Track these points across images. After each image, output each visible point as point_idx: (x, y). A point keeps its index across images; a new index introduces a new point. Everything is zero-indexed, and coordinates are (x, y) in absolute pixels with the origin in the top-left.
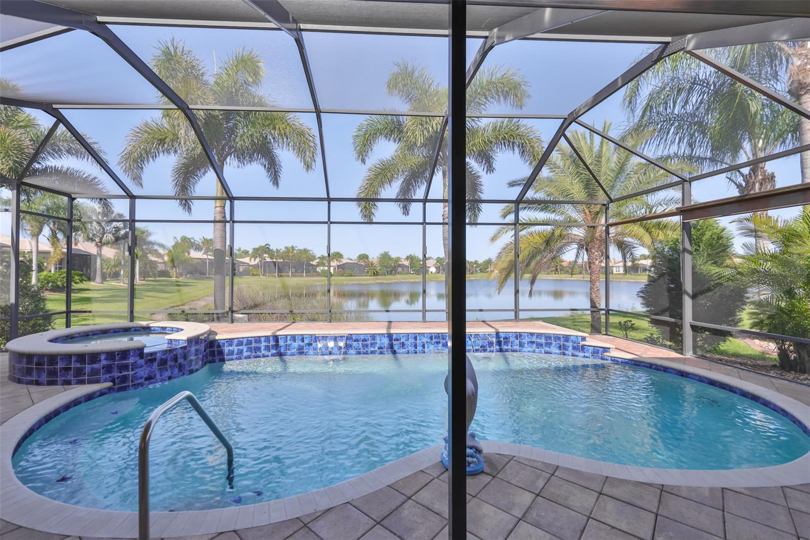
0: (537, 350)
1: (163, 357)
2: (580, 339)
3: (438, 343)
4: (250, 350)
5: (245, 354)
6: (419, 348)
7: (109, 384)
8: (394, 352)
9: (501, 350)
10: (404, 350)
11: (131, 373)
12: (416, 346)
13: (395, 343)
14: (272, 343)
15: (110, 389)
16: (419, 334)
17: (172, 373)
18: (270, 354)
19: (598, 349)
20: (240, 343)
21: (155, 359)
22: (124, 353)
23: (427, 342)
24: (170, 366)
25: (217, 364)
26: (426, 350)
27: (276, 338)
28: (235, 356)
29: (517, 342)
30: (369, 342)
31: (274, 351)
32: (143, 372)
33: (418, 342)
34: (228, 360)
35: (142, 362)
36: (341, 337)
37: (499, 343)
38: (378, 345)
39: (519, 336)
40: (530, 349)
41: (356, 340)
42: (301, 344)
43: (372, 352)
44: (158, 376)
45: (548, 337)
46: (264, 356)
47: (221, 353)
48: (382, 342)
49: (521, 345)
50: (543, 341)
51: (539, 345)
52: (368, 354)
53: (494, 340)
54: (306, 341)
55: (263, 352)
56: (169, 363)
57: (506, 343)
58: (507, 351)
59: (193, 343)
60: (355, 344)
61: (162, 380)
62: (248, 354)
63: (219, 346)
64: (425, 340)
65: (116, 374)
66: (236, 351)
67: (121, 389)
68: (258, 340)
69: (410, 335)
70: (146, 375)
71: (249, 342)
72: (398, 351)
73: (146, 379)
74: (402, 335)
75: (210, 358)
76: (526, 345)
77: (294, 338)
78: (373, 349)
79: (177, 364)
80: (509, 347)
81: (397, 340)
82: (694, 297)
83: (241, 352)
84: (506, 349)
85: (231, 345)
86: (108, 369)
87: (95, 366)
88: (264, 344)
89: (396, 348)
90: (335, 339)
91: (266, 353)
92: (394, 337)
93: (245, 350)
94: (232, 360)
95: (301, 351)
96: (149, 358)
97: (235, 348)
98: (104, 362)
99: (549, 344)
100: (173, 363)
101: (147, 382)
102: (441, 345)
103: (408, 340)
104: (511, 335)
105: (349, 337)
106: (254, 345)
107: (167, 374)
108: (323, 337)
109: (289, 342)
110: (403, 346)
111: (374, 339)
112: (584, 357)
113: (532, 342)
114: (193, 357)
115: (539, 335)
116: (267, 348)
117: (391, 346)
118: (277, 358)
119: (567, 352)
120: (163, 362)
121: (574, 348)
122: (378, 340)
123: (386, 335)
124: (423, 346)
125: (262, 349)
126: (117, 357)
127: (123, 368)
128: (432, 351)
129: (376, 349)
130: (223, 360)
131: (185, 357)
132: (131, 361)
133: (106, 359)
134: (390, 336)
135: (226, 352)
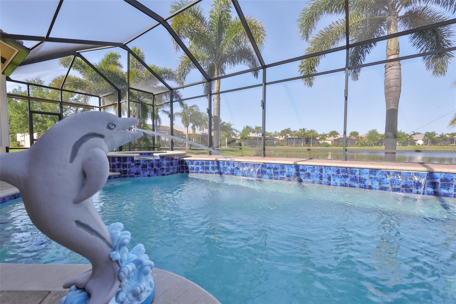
1: (145, 163)
3: (346, 177)
4: (203, 168)
5: (200, 170)
6: (325, 180)
7: (119, 173)
8: (300, 181)
10: (309, 180)
11: (128, 169)
12: (321, 177)
13: (301, 173)
14: (216, 165)
15: (120, 176)
16: (325, 166)
17: (150, 173)
18: (214, 172)
20: (198, 164)
21: (139, 164)
22: (125, 159)
23: (333, 175)
24: (149, 169)
25: (185, 174)
26: (332, 182)
27: (218, 162)
28: (194, 171)
30: (279, 171)
31: (217, 171)
32: (134, 170)
33: (324, 174)
34: (191, 173)
35: (133, 164)
36: (259, 164)
38: (286, 174)
41: (269, 168)
42: (233, 167)
43: (281, 179)
44: (142, 173)
46: (211, 173)
47: (187, 168)
48: (290, 171)
52: (278, 179)
53: (424, 180)
54: (236, 166)
55: (210, 170)
56: (148, 167)
58: (446, 195)
59: (165, 159)
60: (268, 171)
61: (144, 176)
62: (202, 170)
63: (186, 164)
64: (330, 173)
65: (122, 169)
66: (195, 168)
67: (124, 177)
68: (207, 162)
69: (315, 167)
70: (135, 172)
71: (203, 164)
72: (303, 180)
73: (136, 174)
74: (308, 167)
75: (181, 170)
77: (228, 163)
78: (282, 176)
79: (153, 168)
80: (451, 191)
81: (303, 170)
83: (198, 169)
85: (192, 164)
86: (119, 166)
87: (114, 163)
88: (211, 165)
89: (302, 177)
90: (254, 165)
91: (212, 171)
92: (301, 168)
93: (200, 168)
94: (193, 173)
95: (233, 173)
96: (137, 163)
98: (117, 162)
100: (150, 168)
101: (136, 176)
102: (349, 179)
103: (313, 171)
104: (454, 177)
105: (264, 165)
106: (205, 165)
107: (147, 173)
108: (247, 164)
109: (225, 166)
110: (308, 176)
111: (283, 168)
114: (164, 167)
116: (213, 168)
117: (298, 175)
118: (219, 175)
120: (144, 166)
122: (286, 169)
123: (293, 166)
124: (329, 179)
125: (210, 168)
126: (122, 160)
127: (125, 166)
128: (339, 184)
129: (285, 176)
130: (188, 172)
131: (159, 166)
132: (128, 163)
133: (117, 160)
134: (297, 167)
135: (190, 168)
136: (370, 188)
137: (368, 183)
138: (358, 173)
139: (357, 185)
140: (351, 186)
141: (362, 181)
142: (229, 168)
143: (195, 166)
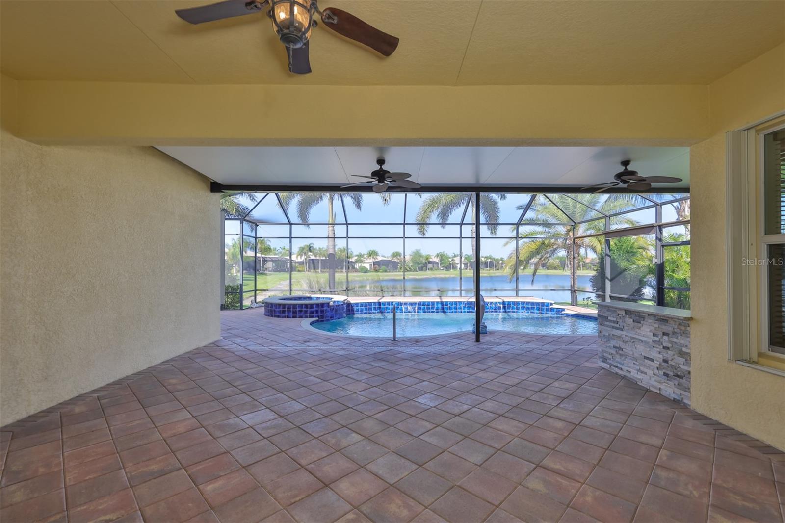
0: (526, 311)
1: (336, 308)
2: (550, 304)
4: (366, 309)
5: (364, 311)
6: (459, 310)
7: (318, 319)
8: (445, 312)
9: (506, 312)
10: (450, 311)
11: (325, 314)
12: (457, 309)
13: (445, 306)
14: (377, 306)
15: (317, 321)
16: (458, 302)
17: (339, 316)
18: (377, 311)
20: (362, 306)
21: (333, 309)
22: (323, 305)
24: (338, 313)
25: (351, 315)
26: (463, 311)
27: (380, 303)
28: (359, 312)
29: (515, 307)
30: (430, 306)
31: (379, 310)
32: (329, 314)
33: (458, 306)
34: (356, 314)
35: (329, 309)
36: (416, 303)
37: (504, 307)
38: (435, 308)
39: (516, 303)
40: (523, 311)
41: (424, 305)
42: (393, 307)
43: (433, 312)
44: (334, 317)
45: (533, 303)
46: (373, 313)
47: (353, 310)
48: (438, 306)
49: (518, 309)
50: (529, 306)
51: (528, 308)
52: (429, 312)
53: (502, 306)
54: (396, 305)
55: (373, 311)
56: (338, 311)
57: (509, 308)
58: (509, 312)
60: (423, 307)
62: (366, 311)
63: (352, 307)
64: (462, 305)
65: (320, 314)
66: (360, 310)
67: (322, 321)
68: (370, 304)
69: (453, 302)
70: (330, 316)
71: (366, 305)
73: (331, 318)
74: (448, 302)
75: (348, 313)
76: (520, 309)
77: (389, 303)
78: (432, 310)
79: (340, 312)
80: (511, 309)
82: (611, 280)
83: (362, 310)
85: (357, 306)
86: (317, 311)
87: (312, 310)
88: (373, 306)
89: (445, 309)
90: (411, 304)
91: (375, 311)
92: (444, 303)
93: (364, 309)
94: (358, 314)
96: (331, 308)
97: (359, 308)
98: (315, 309)
99: (533, 308)
103: (452, 305)
104: (511, 303)
105: (420, 303)
106: (368, 306)
108: (405, 303)
109: (386, 306)
110: (449, 308)
111: (433, 305)
112: (552, 314)
113: (524, 307)
115: (528, 303)
116: (375, 309)
117: (443, 308)
120: (336, 311)
121: (546, 310)
122: (435, 306)
123: (440, 303)
124: (461, 309)
125: (373, 309)
126: (320, 307)
127: (322, 311)
129: (435, 310)
130: (354, 314)
133: (316, 307)
134: (442, 303)
135: (355, 310)
142: (390, 307)
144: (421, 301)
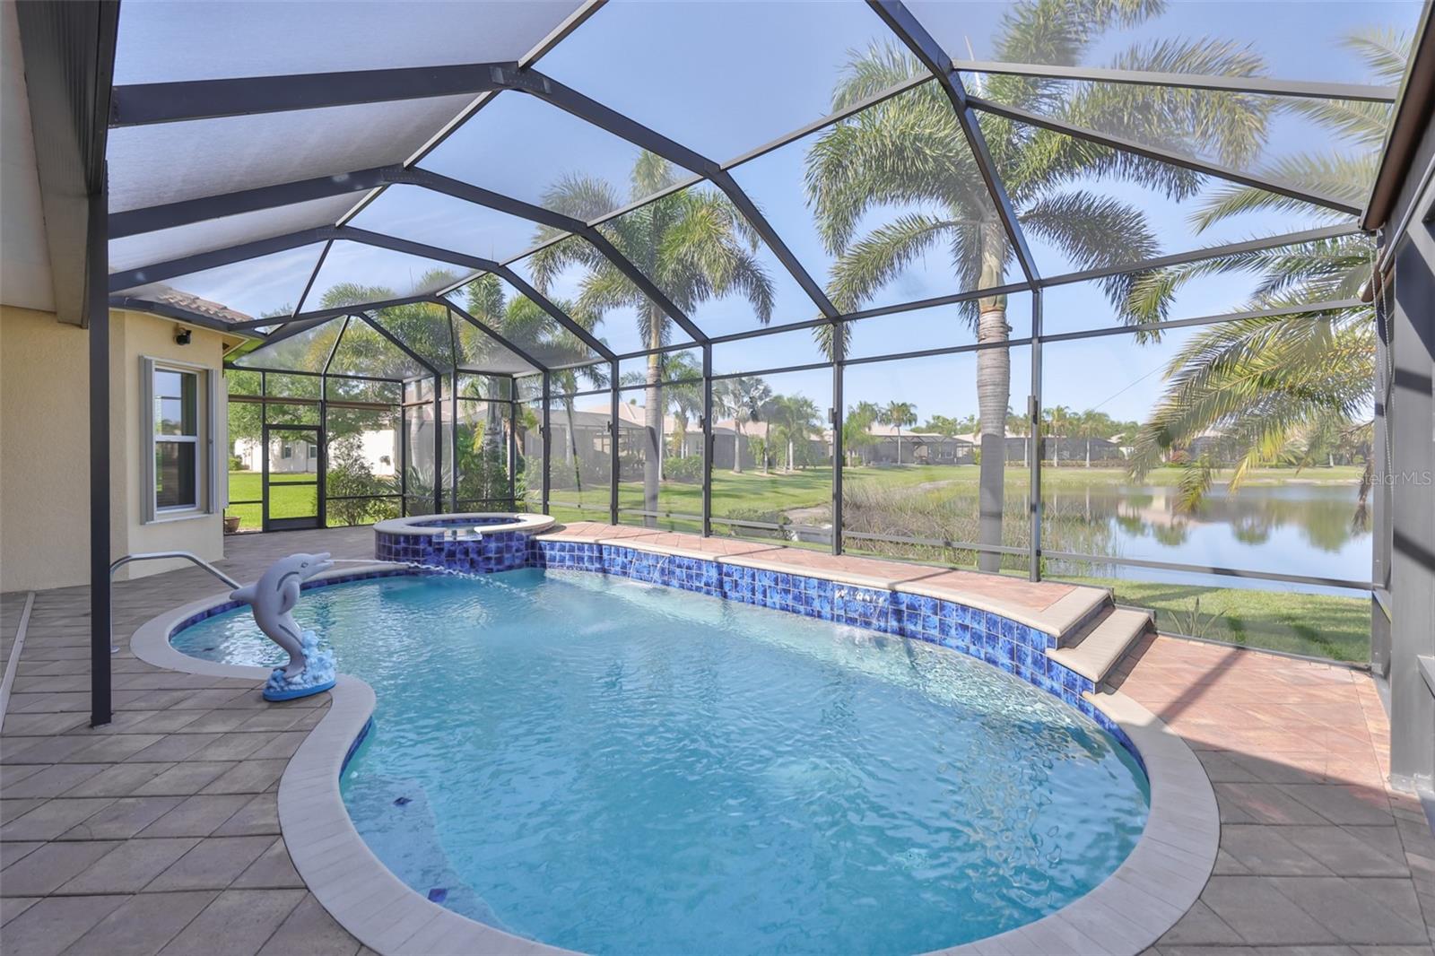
0: (973, 649)
1: (452, 548)
2: (1044, 640)
3: (787, 592)
4: (572, 558)
5: (568, 563)
6: (759, 596)
8: (725, 596)
9: (901, 632)
10: (737, 595)
12: (753, 591)
13: (725, 579)
14: (596, 554)
16: (759, 570)
18: (593, 567)
19: (1075, 675)
20: (562, 549)
21: (442, 549)
22: (416, 538)
23: (770, 587)
24: (460, 560)
25: (539, 569)
26: (768, 601)
27: (600, 547)
28: (557, 564)
29: (935, 619)
30: (694, 572)
31: (598, 566)
33: (757, 584)
34: (550, 567)
35: (430, 549)
36: (665, 558)
37: (897, 613)
38: (704, 580)
39: (939, 606)
40: (960, 643)
41: (680, 566)
42: (625, 560)
43: (698, 589)
45: (992, 621)
46: (587, 570)
47: (542, 557)
48: (710, 574)
49: (943, 629)
50: (982, 628)
51: (976, 638)
52: (692, 590)
53: (888, 605)
54: (629, 557)
55: (586, 564)
56: (458, 556)
57: (914, 617)
58: (913, 636)
59: (493, 538)
60: (678, 571)
62: (571, 563)
63: (541, 549)
64: (767, 582)
65: (412, 558)
66: (558, 558)
68: (580, 547)
69: (746, 570)
71: (572, 549)
72: (729, 593)
74: (734, 568)
75: (531, 561)
76: (953, 632)
77: (617, 550)
78: (698, 584)
79: (469, 558)
80: (919, 628)
81: (728, 575)
83: (562, 560)
84: (912, 632)
85: (552, 549)
88: (587, 554)
89: (727, 588)
90: (657, 558)
91: (590, 567)
92: (724, 570)
93: (567, 558)
94: (554, 567)
95: (624, 571)
97: (557, 554)
98: (403, 545)
99: (992, 639)
100: (463, 557)
102: (791, 596)
103: (742, 578)
104: (923, 603)
105: (672, 559)
106: (576, 553)
108: (645, 554)
109: (613, 556)
110: (736, 587)
111: (699, 568)
112: (1050, 690)
113: (964, 628)
114: (492, 555)
115: (977, 613)
116: (591, 560)
117: (721, 584)
118: (600, 575)
119: (1023, 669)
120: (452, 554)
121: (1035, 662)
122: (704, 571)
123: (714, 564)
124: (765, 593)
125: (586, 559)
128: (778, 606)
129: (702, 585)
130: (544, 566)
131: (479, 553)
132: (421, 547)
134: (719, 566)
135: (548, 557)
136: (820, 616)
137: (817, 605)
138: (803, 585)
139: (802, 608)
140: (794, 611)
141: (808, 601)
143: (558, 553)
144: (674, 553)
